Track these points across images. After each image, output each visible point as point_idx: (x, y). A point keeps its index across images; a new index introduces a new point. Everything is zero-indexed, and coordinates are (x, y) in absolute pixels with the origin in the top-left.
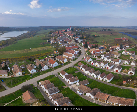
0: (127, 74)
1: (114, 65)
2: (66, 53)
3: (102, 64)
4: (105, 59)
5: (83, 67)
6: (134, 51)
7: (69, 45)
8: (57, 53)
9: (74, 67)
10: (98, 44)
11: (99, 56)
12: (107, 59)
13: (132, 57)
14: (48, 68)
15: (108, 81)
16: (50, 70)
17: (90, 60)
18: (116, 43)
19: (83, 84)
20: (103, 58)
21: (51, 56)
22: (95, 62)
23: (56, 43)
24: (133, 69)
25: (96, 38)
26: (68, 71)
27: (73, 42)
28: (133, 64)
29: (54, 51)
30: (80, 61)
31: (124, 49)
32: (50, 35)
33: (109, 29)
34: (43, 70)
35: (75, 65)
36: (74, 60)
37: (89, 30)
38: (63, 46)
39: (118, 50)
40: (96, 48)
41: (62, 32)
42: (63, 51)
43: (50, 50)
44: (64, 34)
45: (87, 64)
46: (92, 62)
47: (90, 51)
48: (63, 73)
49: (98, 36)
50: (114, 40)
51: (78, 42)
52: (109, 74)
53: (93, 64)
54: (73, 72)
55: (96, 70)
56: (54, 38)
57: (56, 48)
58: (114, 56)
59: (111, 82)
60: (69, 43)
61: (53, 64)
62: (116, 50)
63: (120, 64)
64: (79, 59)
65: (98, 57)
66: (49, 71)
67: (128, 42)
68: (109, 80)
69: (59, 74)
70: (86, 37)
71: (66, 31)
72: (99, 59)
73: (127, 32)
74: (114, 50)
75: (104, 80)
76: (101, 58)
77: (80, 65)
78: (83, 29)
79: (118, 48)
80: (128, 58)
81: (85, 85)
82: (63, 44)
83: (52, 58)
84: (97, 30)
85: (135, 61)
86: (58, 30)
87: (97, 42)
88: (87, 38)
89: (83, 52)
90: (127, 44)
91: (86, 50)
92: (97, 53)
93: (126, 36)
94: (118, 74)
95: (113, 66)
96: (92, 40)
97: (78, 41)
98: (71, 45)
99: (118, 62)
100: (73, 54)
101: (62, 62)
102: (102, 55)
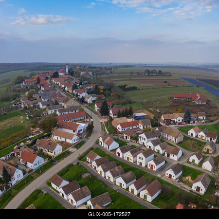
0: (189, 188)
1: (166, 162)
2: (59, 129)
3: (141, 155)
4: (149, 144)
5: (99, 163)
6: (216, 132)
7: (65, 111)
8: (38, 131)
9: (78, 164)
10: (134, 107)
11: (134, 135)
12: (152, 146)
13: (208, 147)
14: (24, 174)
15: (150, 199)
16: (29, 178)
17: (115, 145)
18: (176, 106)
19: (99, 204)
21: (24, 142)
22: (124, 151)
23: (34, 107)
24: (204, 178)
25: (130, 92)
26: (66, 175)
27: (73, 102)
28: (207, 166)
29: (29, 127)
30: (92, 149)
31: (194, 124)
32: (17, 85)
33: (160, 71)
34: (13, 182)
35: (82, 158)
36: (78, 146)
37: (111, 72)
38: (50, 112)
39: (180, 124)
40: (128, 117)
41: (47, 78)
42: (50, 126)
43: (22, 127)
44: (52, 83)
45: (108, 155)
46: (119, 151)
47: (113, 123)
48: (56, 180)
49: (134, 88)
50: (171, 98)
51: (86, 103)
52: (153, 183)
53: (121, 156)
54: (79, 177)
55: (126, 171)
56: (27, 93)
57: (33, 120)
58: (169, 138)
59: (154, 202)
60: (63, 104)
61: (32, 163)
62: (175, 123)
63: (179, 159)
64: (89, 143)
65: (131, 138)
66: (27, 182)
67: (204, 105)
68: (152, 196)
69: (50, 184)
70: (104, 90)
71: (56, 75)
72: (133, 144)
73: (204, 80)
74: (170, 124)
75: (141, 196)
76: (138, 140)
77: (92, 159)
78: (98, 70)
79: (179, 119)
80: (200, 148)
81: (104, 205)
82: (49, 109)
83: (29, 146)
84: (132, 73)
85: (214, 158)
86: (36, 72)
87: (130, 102)
88: (107, 92)
89: (97, 127)
90: (202, 111)
91: (104, 120)
92: (131, 128)
93: (201, 90)
94: (172, 185)
95: (164, 163)
96: (119, 97)
97: (86, 100)
98: (68, 110)
99: (177, 155)
100: (74, 131)
101: (52, 154)
102: (140, 134)
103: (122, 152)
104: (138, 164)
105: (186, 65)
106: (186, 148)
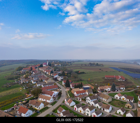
1: (103, 114)
2: (43, 95)
3: (88, 109)
4: (92, 103)
5: (64, 114)
6: (133, 96)
7: (46, 85)
8: (30, 96)
9: (52, 114)
10: (83, 83)
12: (94, 104)
13: (129, 105)
17: (73, 103)
18: (106, 82)
20: (88, 101)
21: (21, 101)
22: (78, 107)
23: (29, 83)
25: (81, 75)
27: (50, 80)
30: (60, 106)
31: (118, 92)
32: (18, 71)
33: (97, 64)
35: (55, 111)
36: (53, 104)
37: (71, 64)
38: (38, 86)
39: (109, 92)
40: (80, 88)
41: (36, 68)
42: (38, 93)
43: (20, 94)
44: (39, 70)
45: (69, 109)
46: (75, 107)
47: (72, 91)
49: (83, 73)
50: (104, 78)
51: (58, 80)
53: (76, 110)
56: (24, 76)
57: (28, 90)
58: (103, 99)
60: (45, 81)
61: (25, 114)
62: (106, 91)
64: (59, 103)
65: (82, 99)
67: (124, 82)
70: (67, 74)
71: (41, 66)
72: (83, 103)
73: (123, 68)
74: (103, 92)
76: (86, 101)
77: (60, 111)
78: (64, 64)
79: (108, 89)
80: (123, 105)
82: (38, 84)
83: (24, 104)
84: (82, 65)
86: (30, 64)
87: (81, 80)
88: (69, 75)
89: (64, 93)
90: (123, 85)
91: (67, 90)
92: (82, 94)
93: (122, 73)
95: (101, 114)
96: (75, 77)
97: (58, 79)
98: (48, 84)
99: (109, 109)
100: (51, 96)
101: (38, 109)
102: (87, 97)
103: (77, 108)
104: (86, 114)
105: (112, 60)
106: (114, 105)
